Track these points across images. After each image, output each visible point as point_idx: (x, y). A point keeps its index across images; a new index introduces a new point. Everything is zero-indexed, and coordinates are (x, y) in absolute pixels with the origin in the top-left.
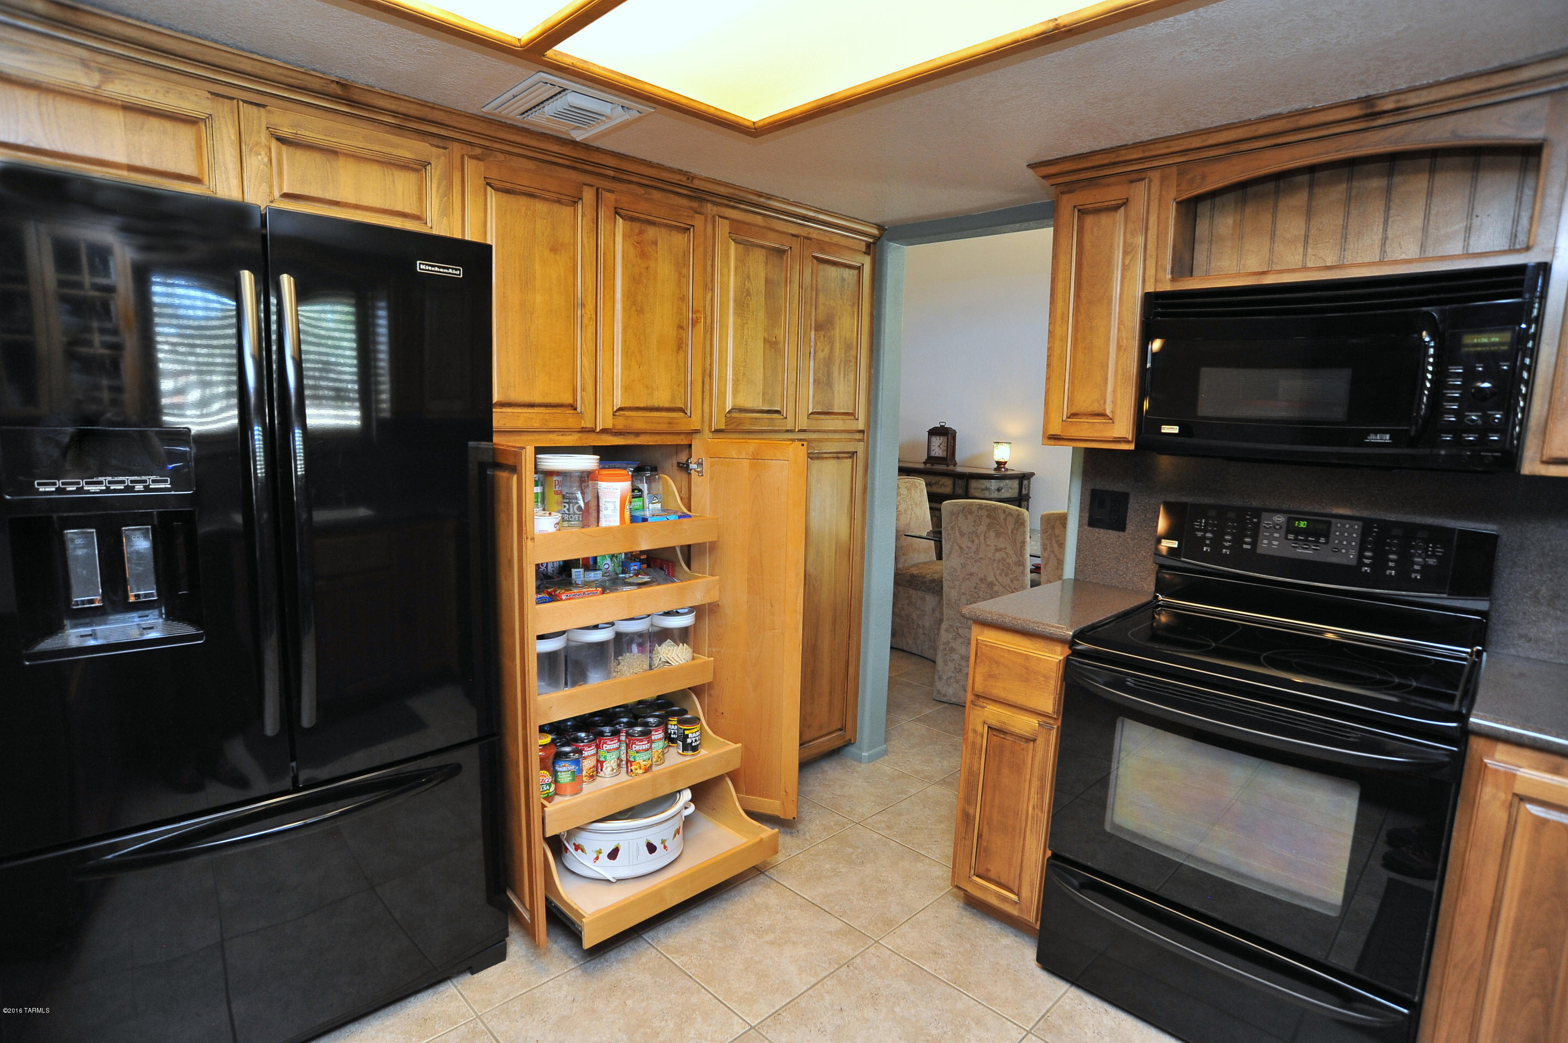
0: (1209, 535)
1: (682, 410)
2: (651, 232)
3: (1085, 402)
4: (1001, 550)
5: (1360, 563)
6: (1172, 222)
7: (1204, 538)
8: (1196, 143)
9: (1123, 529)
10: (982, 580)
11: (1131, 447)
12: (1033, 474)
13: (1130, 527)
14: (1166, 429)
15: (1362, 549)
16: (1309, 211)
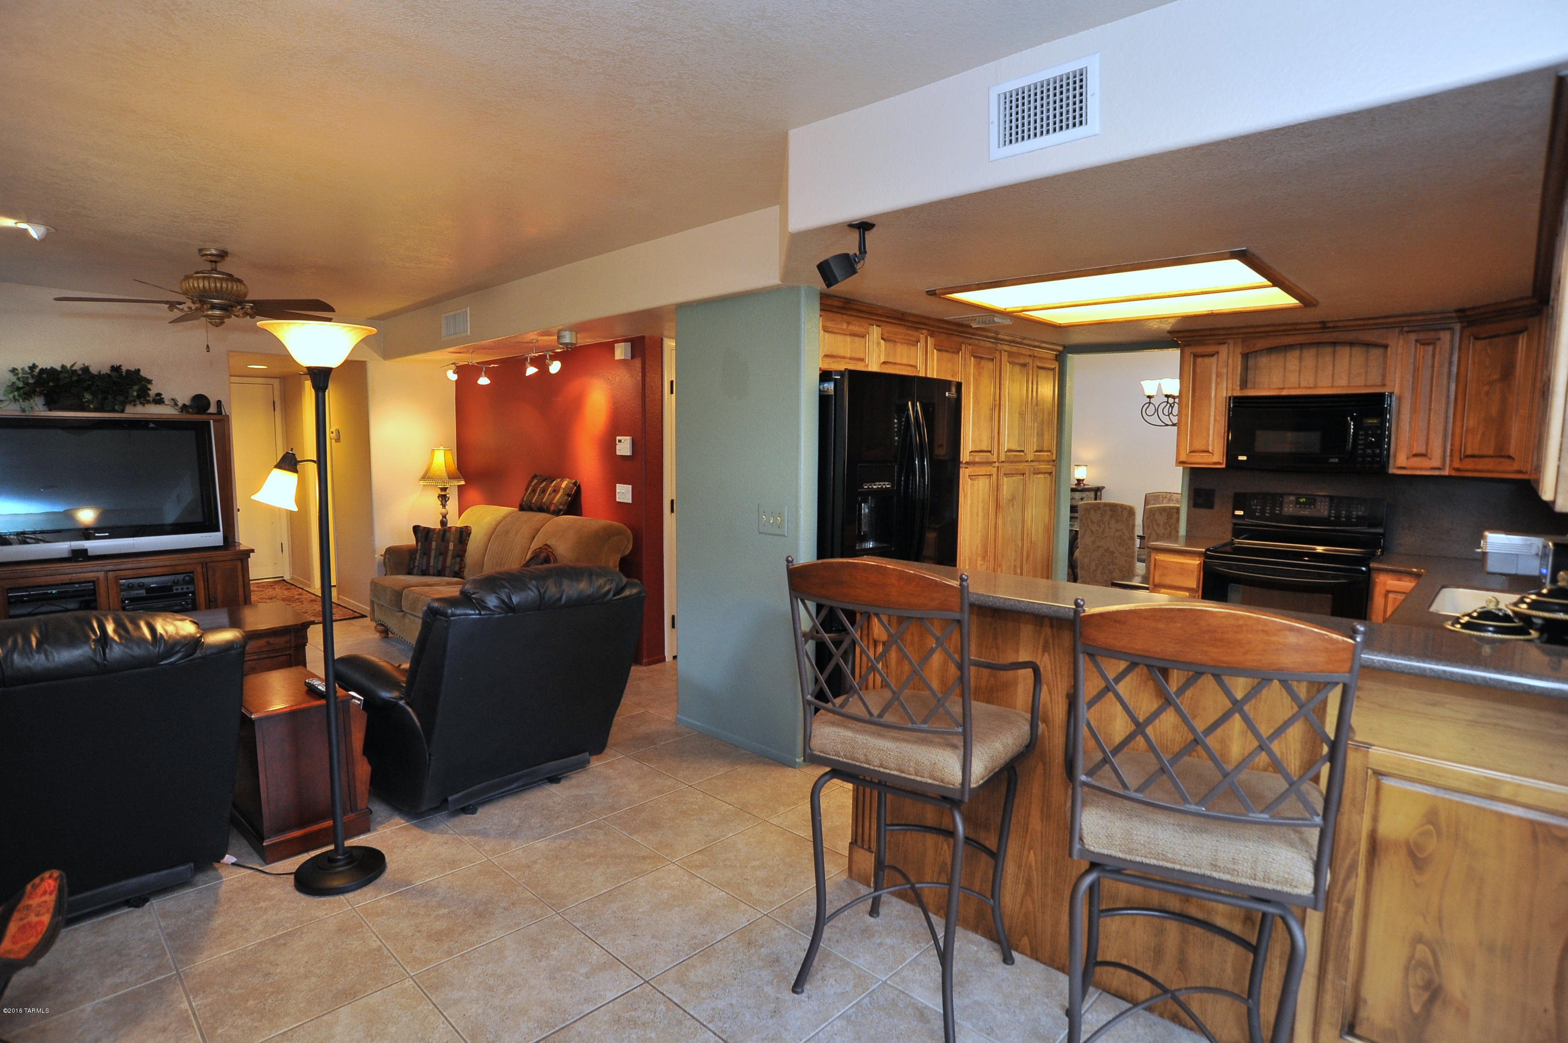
0: (1259, 507)
1: (990, 452)
2: (983, 363)
3: (1198, 445)
4: (1119, 530)
5: (1330, 516)
6: (1239, 363)
7: (1256, 509)
8: (1250, 330)
9: (1212, 507)
10: (1106, 550)
11: (1224, 466)
12: (1104, 487)
13: (1216, 507)
14: (1241, 458)
15: (1330, 510)
16: (1301, 359)
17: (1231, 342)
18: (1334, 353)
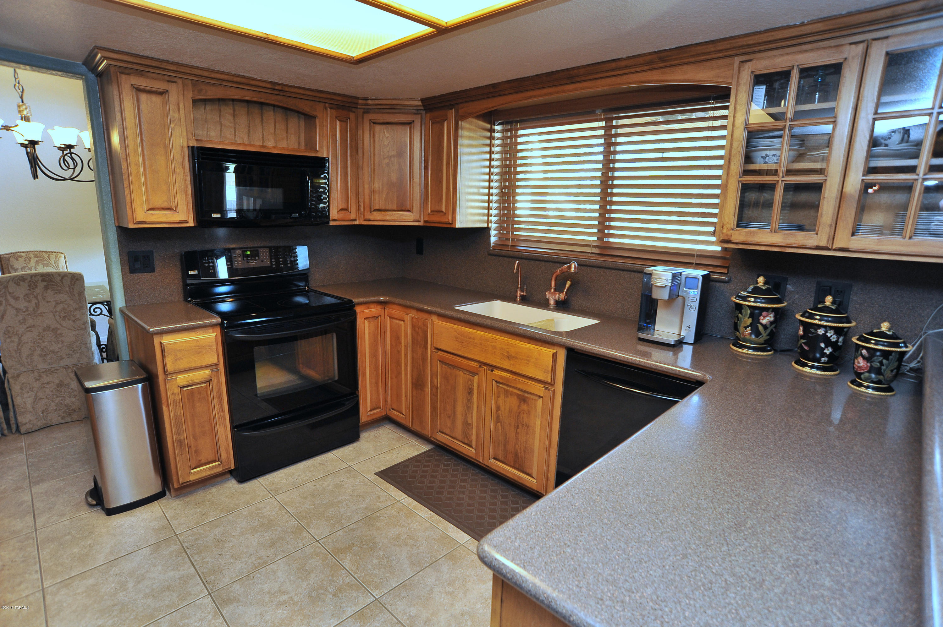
0: (211, 264)
3: (159, 201)
5: (272, 265)
7: (208, 266)
8: (205, 74)
9: (153, 271)
11: (191, 225)
13: (157, 269)
14: (214, 215)
15: (271, 259)
16: (234, 116)
17: (180, 81)
18: (262, 114)
